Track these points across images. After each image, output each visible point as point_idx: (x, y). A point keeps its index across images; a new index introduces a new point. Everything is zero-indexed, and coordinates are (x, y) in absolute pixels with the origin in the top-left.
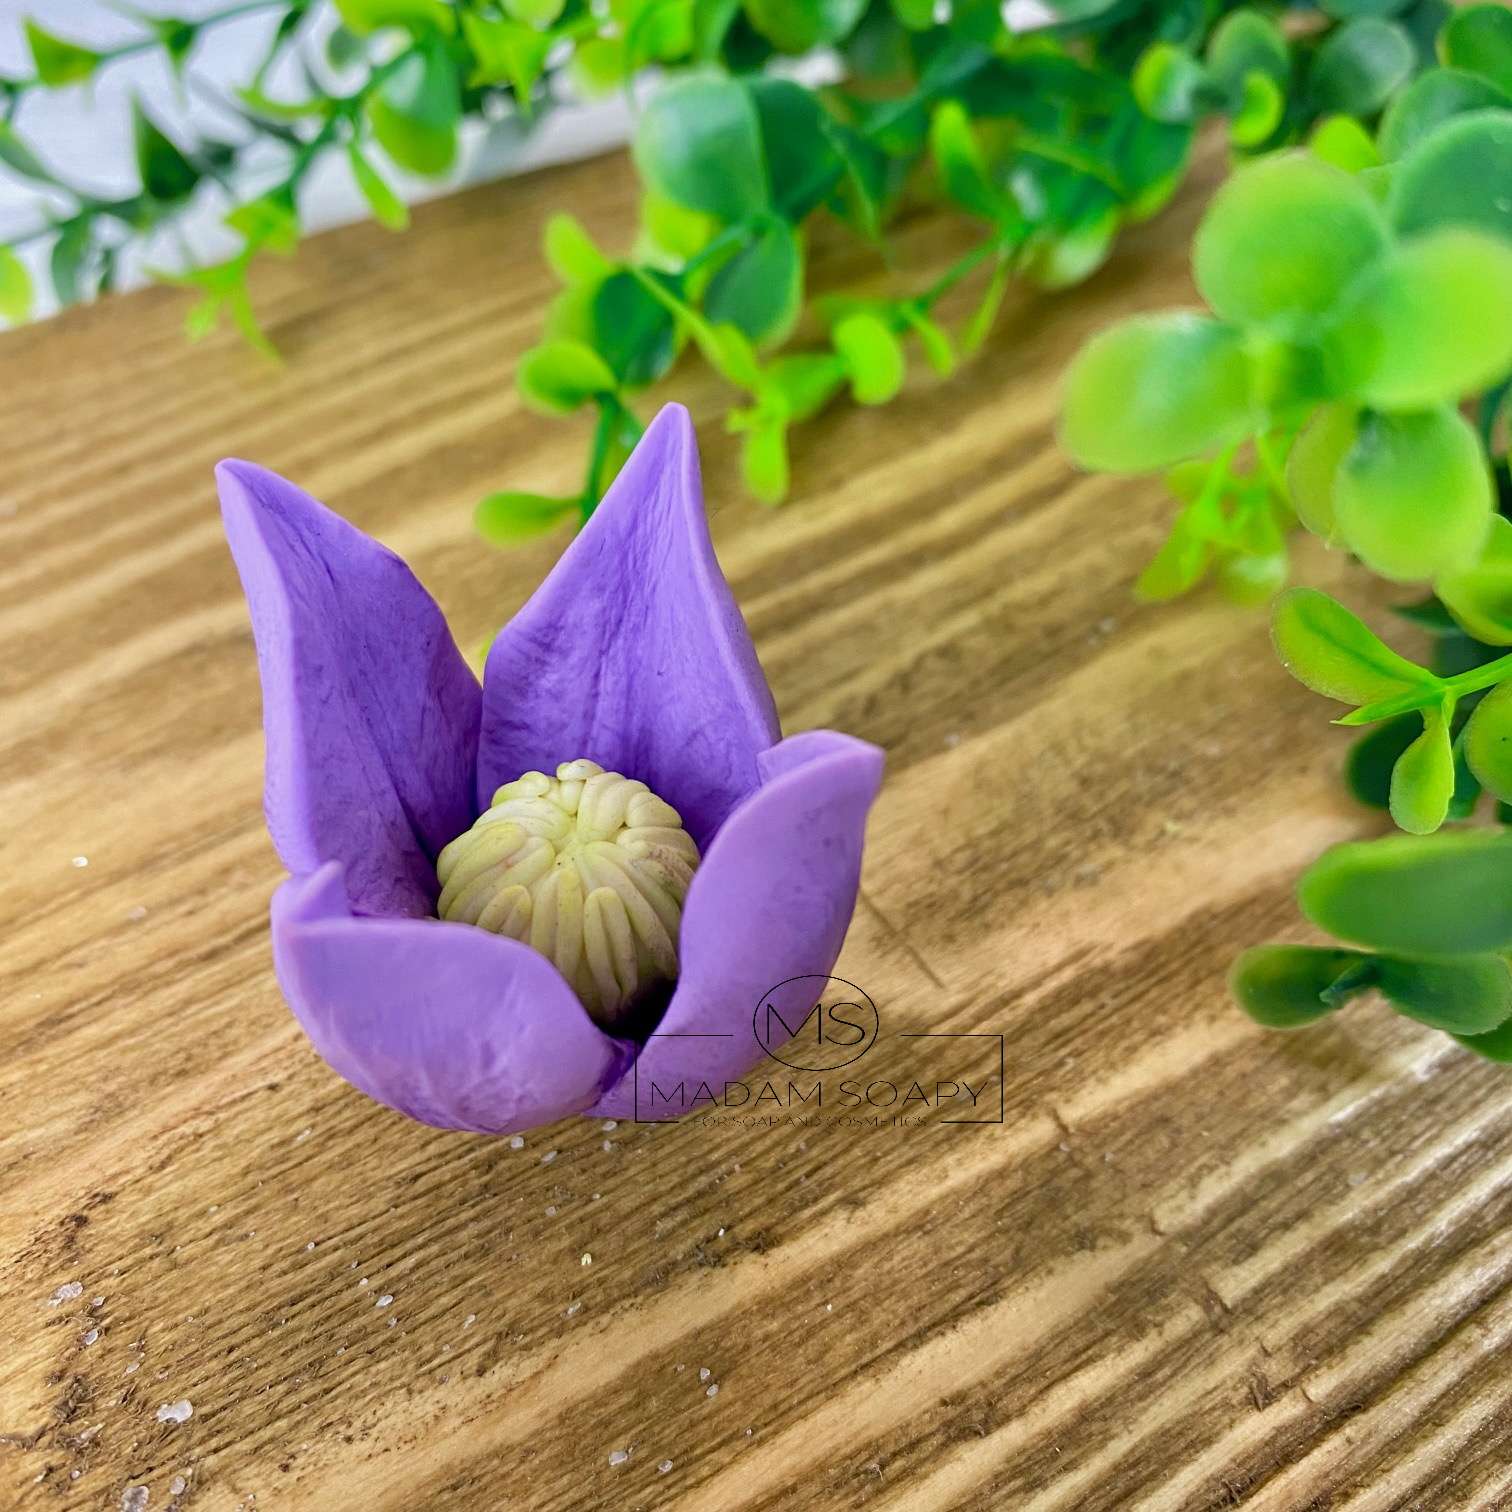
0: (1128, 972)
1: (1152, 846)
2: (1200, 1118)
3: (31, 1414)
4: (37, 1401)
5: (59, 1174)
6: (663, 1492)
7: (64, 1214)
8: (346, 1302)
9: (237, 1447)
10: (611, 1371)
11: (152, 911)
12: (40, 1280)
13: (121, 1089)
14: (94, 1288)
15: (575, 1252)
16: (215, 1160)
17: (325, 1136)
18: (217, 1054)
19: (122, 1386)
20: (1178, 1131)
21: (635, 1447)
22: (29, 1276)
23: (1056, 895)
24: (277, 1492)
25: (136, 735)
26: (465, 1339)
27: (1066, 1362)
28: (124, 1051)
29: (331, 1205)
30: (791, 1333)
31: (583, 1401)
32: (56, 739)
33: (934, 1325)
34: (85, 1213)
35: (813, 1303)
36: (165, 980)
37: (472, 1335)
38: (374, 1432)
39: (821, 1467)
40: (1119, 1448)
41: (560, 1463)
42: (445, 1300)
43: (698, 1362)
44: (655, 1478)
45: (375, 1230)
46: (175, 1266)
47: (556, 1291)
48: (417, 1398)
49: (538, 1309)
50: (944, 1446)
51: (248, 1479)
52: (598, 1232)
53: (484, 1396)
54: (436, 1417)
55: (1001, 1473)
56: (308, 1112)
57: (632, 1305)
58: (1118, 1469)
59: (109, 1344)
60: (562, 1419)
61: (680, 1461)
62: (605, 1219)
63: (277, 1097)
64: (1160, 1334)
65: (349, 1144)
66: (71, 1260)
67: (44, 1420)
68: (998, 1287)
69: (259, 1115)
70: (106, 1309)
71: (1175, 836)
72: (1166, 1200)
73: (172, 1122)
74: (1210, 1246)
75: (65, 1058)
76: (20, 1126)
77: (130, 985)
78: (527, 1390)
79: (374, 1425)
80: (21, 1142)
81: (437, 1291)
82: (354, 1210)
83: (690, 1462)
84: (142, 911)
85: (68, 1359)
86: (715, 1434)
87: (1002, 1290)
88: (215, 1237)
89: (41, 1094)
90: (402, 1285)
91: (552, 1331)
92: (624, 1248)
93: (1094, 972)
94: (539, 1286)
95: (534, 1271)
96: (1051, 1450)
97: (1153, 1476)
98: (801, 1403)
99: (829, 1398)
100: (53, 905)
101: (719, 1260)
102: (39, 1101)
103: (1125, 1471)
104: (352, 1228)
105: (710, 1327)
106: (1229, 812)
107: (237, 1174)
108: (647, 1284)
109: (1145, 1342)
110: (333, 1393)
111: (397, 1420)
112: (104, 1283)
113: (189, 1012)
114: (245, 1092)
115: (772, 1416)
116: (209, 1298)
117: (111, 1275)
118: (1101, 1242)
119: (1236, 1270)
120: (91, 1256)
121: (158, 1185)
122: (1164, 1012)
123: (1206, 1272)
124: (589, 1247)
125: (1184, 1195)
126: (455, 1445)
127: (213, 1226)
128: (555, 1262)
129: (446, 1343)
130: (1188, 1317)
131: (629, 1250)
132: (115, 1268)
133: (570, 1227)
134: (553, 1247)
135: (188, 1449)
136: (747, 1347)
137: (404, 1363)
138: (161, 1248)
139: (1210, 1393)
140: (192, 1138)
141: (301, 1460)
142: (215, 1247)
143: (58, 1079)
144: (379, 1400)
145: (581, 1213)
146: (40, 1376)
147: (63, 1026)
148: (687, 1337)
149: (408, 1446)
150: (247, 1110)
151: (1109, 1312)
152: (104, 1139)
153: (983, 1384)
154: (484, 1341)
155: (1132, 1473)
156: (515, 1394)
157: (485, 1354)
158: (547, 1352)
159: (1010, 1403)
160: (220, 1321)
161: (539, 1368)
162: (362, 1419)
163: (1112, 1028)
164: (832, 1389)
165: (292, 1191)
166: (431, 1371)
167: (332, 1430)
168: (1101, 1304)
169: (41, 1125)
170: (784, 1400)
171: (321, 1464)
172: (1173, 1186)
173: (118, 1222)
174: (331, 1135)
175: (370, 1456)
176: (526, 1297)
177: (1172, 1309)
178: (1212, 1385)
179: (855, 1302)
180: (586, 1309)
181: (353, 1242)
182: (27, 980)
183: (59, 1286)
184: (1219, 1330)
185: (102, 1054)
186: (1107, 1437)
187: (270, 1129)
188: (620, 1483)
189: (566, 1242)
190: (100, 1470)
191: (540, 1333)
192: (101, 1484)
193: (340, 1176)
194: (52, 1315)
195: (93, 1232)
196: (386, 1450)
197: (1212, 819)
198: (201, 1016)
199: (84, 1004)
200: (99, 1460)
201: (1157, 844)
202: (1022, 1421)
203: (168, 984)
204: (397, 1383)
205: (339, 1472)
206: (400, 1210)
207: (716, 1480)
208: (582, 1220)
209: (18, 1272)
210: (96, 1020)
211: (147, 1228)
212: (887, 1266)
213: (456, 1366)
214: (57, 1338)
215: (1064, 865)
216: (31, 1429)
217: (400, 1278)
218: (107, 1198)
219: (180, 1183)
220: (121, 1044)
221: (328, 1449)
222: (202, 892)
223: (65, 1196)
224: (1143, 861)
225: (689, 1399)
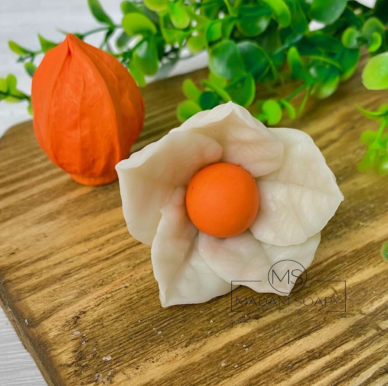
0: (351, 257)
1: (356, 228)
2: (372, 289)
3: (70, 359)
4: (71, 356)
5: (71, 308)
6: (236, 372)
7: (74, 316)
8: (149, 333)
9: (124, 365)
10: (220, 346)
11: (90, 250)
12: (69, 331)
13: (85, 289)
14: (83, 332)
15: (209, 320)
16: (112, 304)
17: (141, 297)
18: (111, 280)
19: (93, 353)
20: (366, 292)
21: (227, 362)
22: (66, 330)
23: (330, 240)
24: (136, 374)
25: (80, 211)
26: (181, 340)
27: (339, 343)
28: (85, 281)
29: (144, 312)
30: (266, 337)
31: (213, 352)
32: (59, 212)
33: (304, 335)
34: (79, 316)
35: (272, 330)
36: (95, 265)
37: (183, 339)
38: (160, 360)
39: (277, 366)
40: (356, 361)
41: (208, 366)
42: (175, 332)
43: (243, 343)
44: (233, 369)
45: (155, 318)
46: (104, 327)
47: (204, 329)
48: (170, 353)
49: (200, 333)
50: (309, 361)
51: (128, 371)
52: (213, 316)
53: (187, 352)
54: (175, 356)
55: (324, 367)
56: (136, 292)
57: (224, 331)
58: (356, 366)
59: (88, 344)
60: (208, 356)
61: (240, 365)
62: (215, 313)
63: (127, 289)
64: (365, 336)
65: (148, 299)
66: (76, 326)
67: (73, 360)
68: (320, 326)
69: (123, 293)
70: (86, 337)
71: (363, 226)
72: (364, 307)
73: (100, 295)
74: (377, 316)
75: (69, 282)
76: (59, 298)
77: (85, 266)
78: (198, 350)
79: (159, 359)
80: (60, 301)
81: (173, 330)
82: (150, 313)
83: (242, 365)
84: (87, 250)
85: (78, 347)
86: (248, 359)
87: (321, 327)
88: (114, 320)
89: (64, 290)
90: (164, 329)
91: (204, 337)
92: (221, 319)
93: (342, 257)
94: (200, 328)
95: (198, 325)
96: (337, 362)
97: (365, 367)
98: (270, 352)
99: (277, 351)
100: (63, 249)
101: (246, 321)
102: (64, 292)
103: (357, 366)
104: (150, 317)
105: (245, 336)
106: (377, 220)
107: (118, 307)
108: (227, 327)
109: (361, 338)
110: (148, 352)
111: (166, 357)
112: (86, 331)
113: (102, 271)
114: (119, 288)
115: (263, 355)
116: (113, 334)
117: (87, 329)
118: (347, 316)
119: (384, 322)
120: (81, 325)
121: (98, 309)
122: (362, 265)
123: (377, 322)
124: (212, 319)
125: (369, 305)
126: (180, 363)
127: (113, 318)
128: (203, 323)
129: (177, 341)
130: (372, 332)
131: (222, 319)
132: (88, 328)
133: (207, 315)
134: (203, 319)
135: (111, 366)
136: (255, 340)
137: (166, 346)
138: (100, 323)
139: (379, 349)
140: (106, 299)
141: (141, 367)
142: (114, 322)
143: (69, 287)
144: (161, 353)
145: (209, 312)
146: (71, 351)
147: (68, 275)
148: (239, 338)
149: (169, 363)
150: (120, 292)
151: (351, 332)
152: (82, 300)
153: (318, 348)
154: (187, 340)
155: (360, 367)
156: (195, 351)
157: (186, 343)
158: (203, 342)
159: (326, 352)
160: (117, 338)
161: (201, 345)
162: (156, 357)
163: (347, 269)
164: (278, 349)
165: (133, 310)
166: (173, 347)
167: (149, 360)
168: (348, 330)
169: (65, 297)
170: (265, 351)
171: (146, 368)
172: (366, 303)
173: (88, 318)
174: (142, 297)
175: (159, 365)
176: (196, 330)
177: (368, 331)
178: (380, 347)
179: (283, 330)
180: (212, 333)
181: (150, 320)
182: (58, 266)
183: (74, 332)
184: (380, 335)
185: (80, 281)
186: (352, 359)
187: (126, 296)
188: (224, 370)
189: (206, 318)
190: (89, 371)
191: (201, 338)
192: (89, 374)
193: (146, 306)
194: (73, 338)
195: (81, 320)
196: (163, 364)
197: (372, 222)
198: (105, 272)
199: (74, 271)
200: (88, 369)
201: (358, 227)
202: (329, 355)
203: (96, 266)
204: (165, 350)
205: (151, 369)
206: (162, 313)
207: (249, 368)
208: (209, 314)
209: (63, 329)
210: (77, 274)
211: (95, 319)
212: (290, 322)
213: (180, 345)
214: (75, 343)
215: (333, 233)
216: (70, 363)
217: (163, 327)
218: (84, 313)
219: (103, 309)
220: (84, 279)
221: (148, 364)
222: (103, 245)
223: (73, 312)
224: (354, 232)
225: (241, 351)
